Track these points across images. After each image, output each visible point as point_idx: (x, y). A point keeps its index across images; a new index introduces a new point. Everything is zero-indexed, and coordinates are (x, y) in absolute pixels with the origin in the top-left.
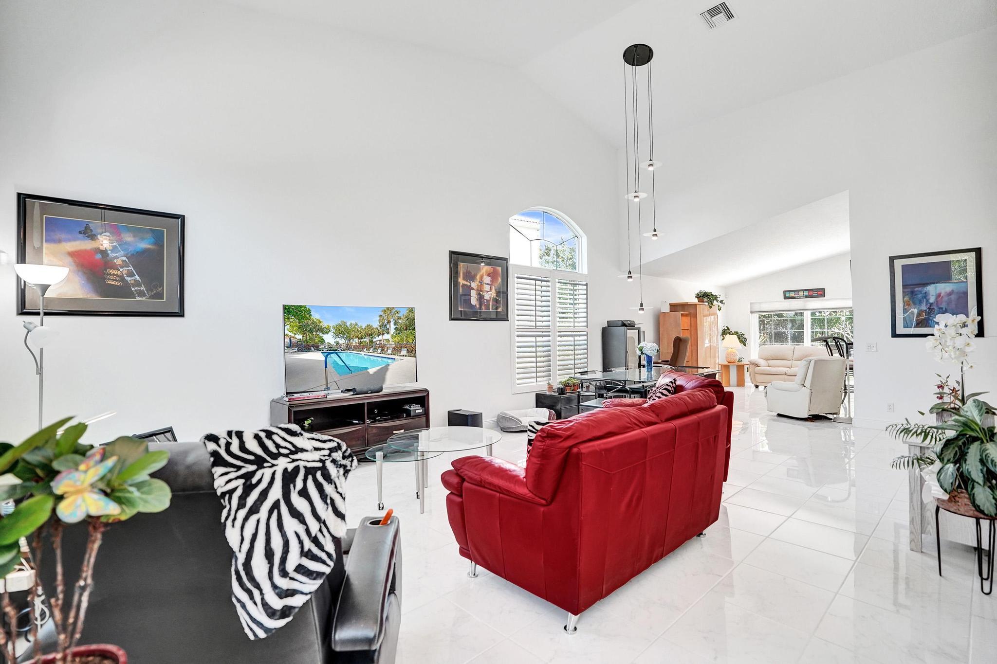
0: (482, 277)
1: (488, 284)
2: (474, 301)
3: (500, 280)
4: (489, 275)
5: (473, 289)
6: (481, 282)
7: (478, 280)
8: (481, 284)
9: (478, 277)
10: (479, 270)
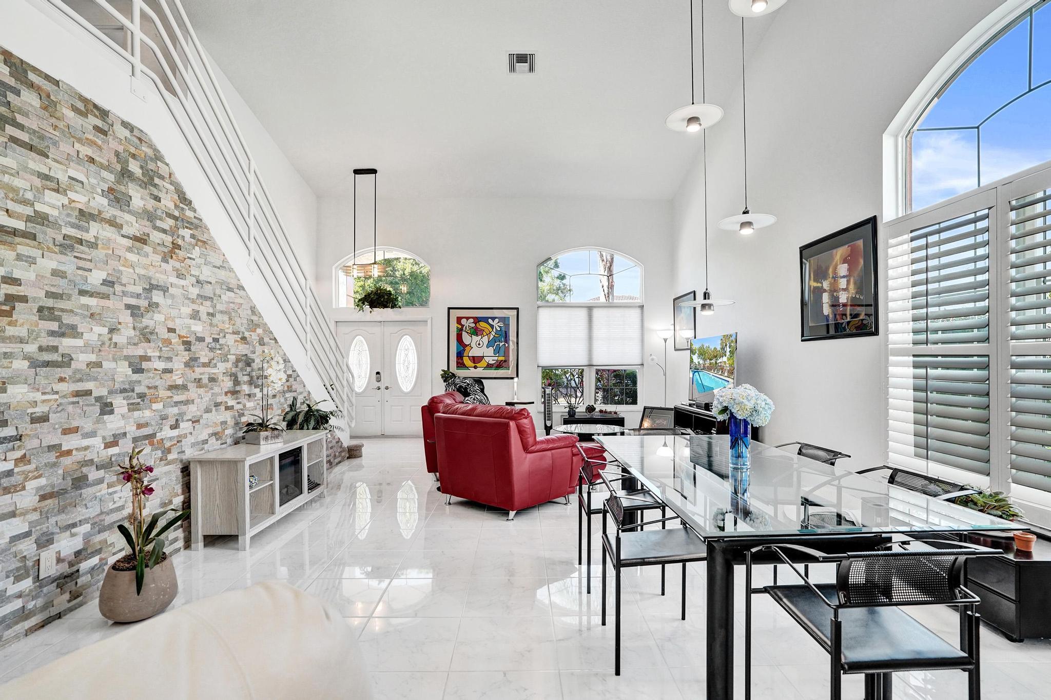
0: (835, 268)
1: (844, 277)
2: (827, 310)
3: (862, 261)
4: (845, 261)
5: (825, 291)
6: (835, 278)
7: (831, 276)
8: (835, 280)
9: (831, 271)
10: (832, 258)
